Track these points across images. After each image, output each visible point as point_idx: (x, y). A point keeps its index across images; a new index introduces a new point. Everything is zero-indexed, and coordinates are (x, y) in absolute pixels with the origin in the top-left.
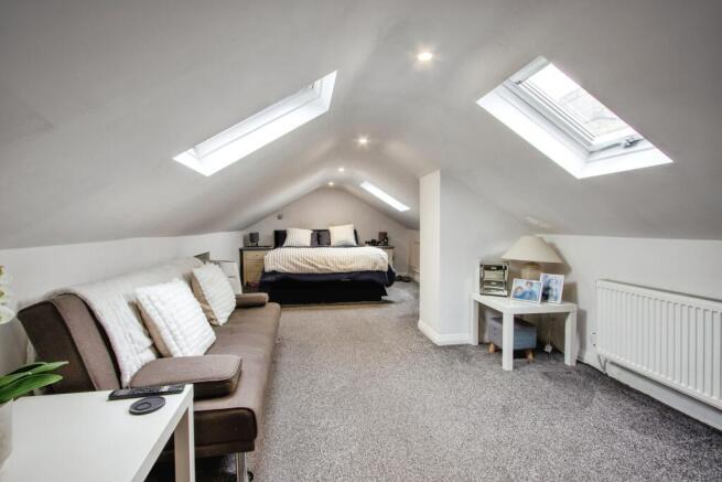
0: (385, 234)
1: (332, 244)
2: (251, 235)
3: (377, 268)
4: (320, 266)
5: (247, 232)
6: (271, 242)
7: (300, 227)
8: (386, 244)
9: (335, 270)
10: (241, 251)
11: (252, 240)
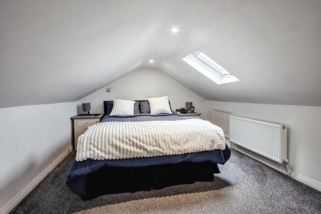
0: (191, 103)
1: (153, 113)
2: (84, 105)
3: (215, 147)
4: (149, 148)
5: (79, 103)
6: (101, 111)
7: (125, 98)
8: (193, 112)
9: (168, 152)
10: (72, 120)
11: (84, 109)
